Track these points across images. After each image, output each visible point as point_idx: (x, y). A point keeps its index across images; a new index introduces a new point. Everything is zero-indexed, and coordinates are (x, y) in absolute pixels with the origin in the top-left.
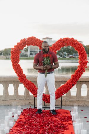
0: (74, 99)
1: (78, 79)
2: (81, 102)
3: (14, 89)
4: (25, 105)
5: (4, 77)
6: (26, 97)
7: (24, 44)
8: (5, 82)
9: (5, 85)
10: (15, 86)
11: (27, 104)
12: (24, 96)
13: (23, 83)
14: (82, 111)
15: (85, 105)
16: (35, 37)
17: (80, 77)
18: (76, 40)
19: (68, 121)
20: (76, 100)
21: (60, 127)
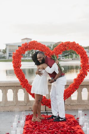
0: (75, 103)
1: (81, 83)
2: (82, 106)
3: (14, 95)
4: (25, 111)
5: (3, 82)
6: (26, 103)
7: (26, 48)
8: (5, 87)
9: (4, 90)
10: (15, 91)
11: (27, 110)
12: (24, 102)
13: (26, 88)
14: (86, 115)
15: (86, 109)
16: (36, 41)
17: (82, 81)
18: (78, 44)
19: (75, 126)
20: (78, 105)
21: (70, 132)
